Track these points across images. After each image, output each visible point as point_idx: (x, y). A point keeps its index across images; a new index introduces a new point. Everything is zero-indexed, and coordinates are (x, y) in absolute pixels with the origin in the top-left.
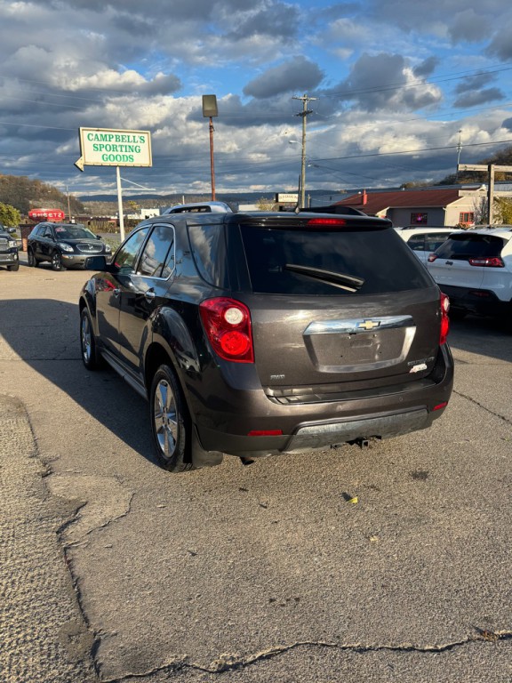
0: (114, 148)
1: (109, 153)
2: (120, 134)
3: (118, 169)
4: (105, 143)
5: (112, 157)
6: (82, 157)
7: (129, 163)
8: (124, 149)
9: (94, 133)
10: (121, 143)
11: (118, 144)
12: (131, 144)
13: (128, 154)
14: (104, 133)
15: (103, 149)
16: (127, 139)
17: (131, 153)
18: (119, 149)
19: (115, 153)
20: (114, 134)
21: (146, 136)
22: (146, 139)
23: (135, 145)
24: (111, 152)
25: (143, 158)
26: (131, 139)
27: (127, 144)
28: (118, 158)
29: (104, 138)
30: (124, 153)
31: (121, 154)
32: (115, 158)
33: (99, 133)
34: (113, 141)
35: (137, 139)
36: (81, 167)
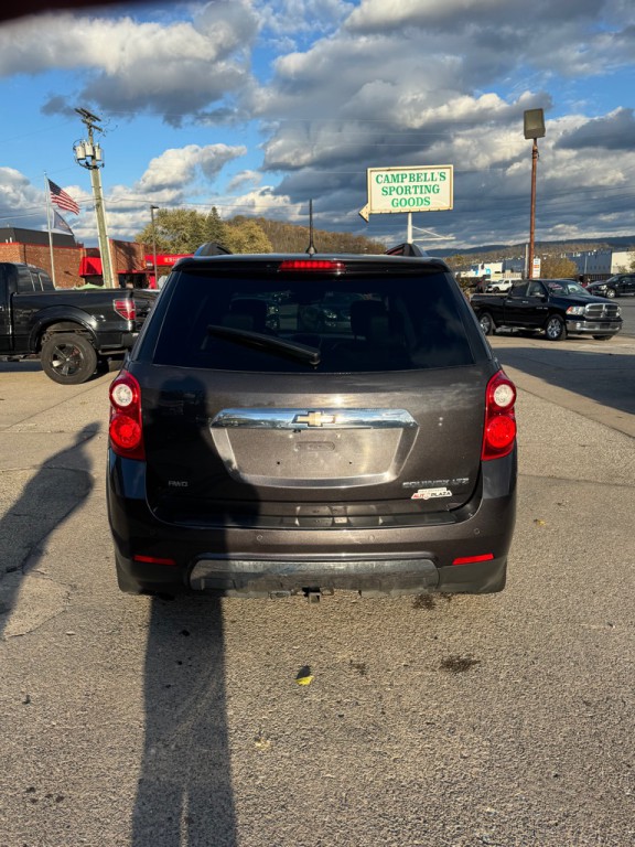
0: (407, 190)
1: (399, 197)
2: (415, 172)
3: (410, 216)
4: (396, 185)
5: (403, 201)
6: (368, 205)
7: (424, 208)
8: (418, 190)
9: (384, 174)
10: (416, 183)
11: (412, 184)
12: (427, 184)
13: (423, 196)
14: (395, 173)
15: (394, 193)
16: (423, 177)
17: (428, 195)
18: (412, 190)
19: (407, 197)
20: (407, 173)
21: (447, 171)
22: (447, 176)
23: (433, 183)
24: (403, 196)
25: (442, 200)
26: (429, 176)
27: (423, 183)
28: (411, 201)
29: (395, 179)
30: (419, 195)
31: (415, 197)
32: (407, 202)
33: (389, 173)
34: (407, 182)
35: (436, 176)
36: (366, 216)
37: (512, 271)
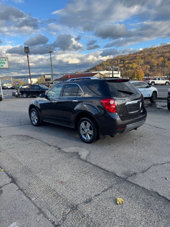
7: (2, 67)
16: (0, 60)
17: (2, 64)
21: (7, 59)
23: (3, 62)
35: (4, 60)
37: (9, 83)
